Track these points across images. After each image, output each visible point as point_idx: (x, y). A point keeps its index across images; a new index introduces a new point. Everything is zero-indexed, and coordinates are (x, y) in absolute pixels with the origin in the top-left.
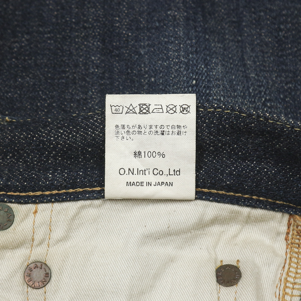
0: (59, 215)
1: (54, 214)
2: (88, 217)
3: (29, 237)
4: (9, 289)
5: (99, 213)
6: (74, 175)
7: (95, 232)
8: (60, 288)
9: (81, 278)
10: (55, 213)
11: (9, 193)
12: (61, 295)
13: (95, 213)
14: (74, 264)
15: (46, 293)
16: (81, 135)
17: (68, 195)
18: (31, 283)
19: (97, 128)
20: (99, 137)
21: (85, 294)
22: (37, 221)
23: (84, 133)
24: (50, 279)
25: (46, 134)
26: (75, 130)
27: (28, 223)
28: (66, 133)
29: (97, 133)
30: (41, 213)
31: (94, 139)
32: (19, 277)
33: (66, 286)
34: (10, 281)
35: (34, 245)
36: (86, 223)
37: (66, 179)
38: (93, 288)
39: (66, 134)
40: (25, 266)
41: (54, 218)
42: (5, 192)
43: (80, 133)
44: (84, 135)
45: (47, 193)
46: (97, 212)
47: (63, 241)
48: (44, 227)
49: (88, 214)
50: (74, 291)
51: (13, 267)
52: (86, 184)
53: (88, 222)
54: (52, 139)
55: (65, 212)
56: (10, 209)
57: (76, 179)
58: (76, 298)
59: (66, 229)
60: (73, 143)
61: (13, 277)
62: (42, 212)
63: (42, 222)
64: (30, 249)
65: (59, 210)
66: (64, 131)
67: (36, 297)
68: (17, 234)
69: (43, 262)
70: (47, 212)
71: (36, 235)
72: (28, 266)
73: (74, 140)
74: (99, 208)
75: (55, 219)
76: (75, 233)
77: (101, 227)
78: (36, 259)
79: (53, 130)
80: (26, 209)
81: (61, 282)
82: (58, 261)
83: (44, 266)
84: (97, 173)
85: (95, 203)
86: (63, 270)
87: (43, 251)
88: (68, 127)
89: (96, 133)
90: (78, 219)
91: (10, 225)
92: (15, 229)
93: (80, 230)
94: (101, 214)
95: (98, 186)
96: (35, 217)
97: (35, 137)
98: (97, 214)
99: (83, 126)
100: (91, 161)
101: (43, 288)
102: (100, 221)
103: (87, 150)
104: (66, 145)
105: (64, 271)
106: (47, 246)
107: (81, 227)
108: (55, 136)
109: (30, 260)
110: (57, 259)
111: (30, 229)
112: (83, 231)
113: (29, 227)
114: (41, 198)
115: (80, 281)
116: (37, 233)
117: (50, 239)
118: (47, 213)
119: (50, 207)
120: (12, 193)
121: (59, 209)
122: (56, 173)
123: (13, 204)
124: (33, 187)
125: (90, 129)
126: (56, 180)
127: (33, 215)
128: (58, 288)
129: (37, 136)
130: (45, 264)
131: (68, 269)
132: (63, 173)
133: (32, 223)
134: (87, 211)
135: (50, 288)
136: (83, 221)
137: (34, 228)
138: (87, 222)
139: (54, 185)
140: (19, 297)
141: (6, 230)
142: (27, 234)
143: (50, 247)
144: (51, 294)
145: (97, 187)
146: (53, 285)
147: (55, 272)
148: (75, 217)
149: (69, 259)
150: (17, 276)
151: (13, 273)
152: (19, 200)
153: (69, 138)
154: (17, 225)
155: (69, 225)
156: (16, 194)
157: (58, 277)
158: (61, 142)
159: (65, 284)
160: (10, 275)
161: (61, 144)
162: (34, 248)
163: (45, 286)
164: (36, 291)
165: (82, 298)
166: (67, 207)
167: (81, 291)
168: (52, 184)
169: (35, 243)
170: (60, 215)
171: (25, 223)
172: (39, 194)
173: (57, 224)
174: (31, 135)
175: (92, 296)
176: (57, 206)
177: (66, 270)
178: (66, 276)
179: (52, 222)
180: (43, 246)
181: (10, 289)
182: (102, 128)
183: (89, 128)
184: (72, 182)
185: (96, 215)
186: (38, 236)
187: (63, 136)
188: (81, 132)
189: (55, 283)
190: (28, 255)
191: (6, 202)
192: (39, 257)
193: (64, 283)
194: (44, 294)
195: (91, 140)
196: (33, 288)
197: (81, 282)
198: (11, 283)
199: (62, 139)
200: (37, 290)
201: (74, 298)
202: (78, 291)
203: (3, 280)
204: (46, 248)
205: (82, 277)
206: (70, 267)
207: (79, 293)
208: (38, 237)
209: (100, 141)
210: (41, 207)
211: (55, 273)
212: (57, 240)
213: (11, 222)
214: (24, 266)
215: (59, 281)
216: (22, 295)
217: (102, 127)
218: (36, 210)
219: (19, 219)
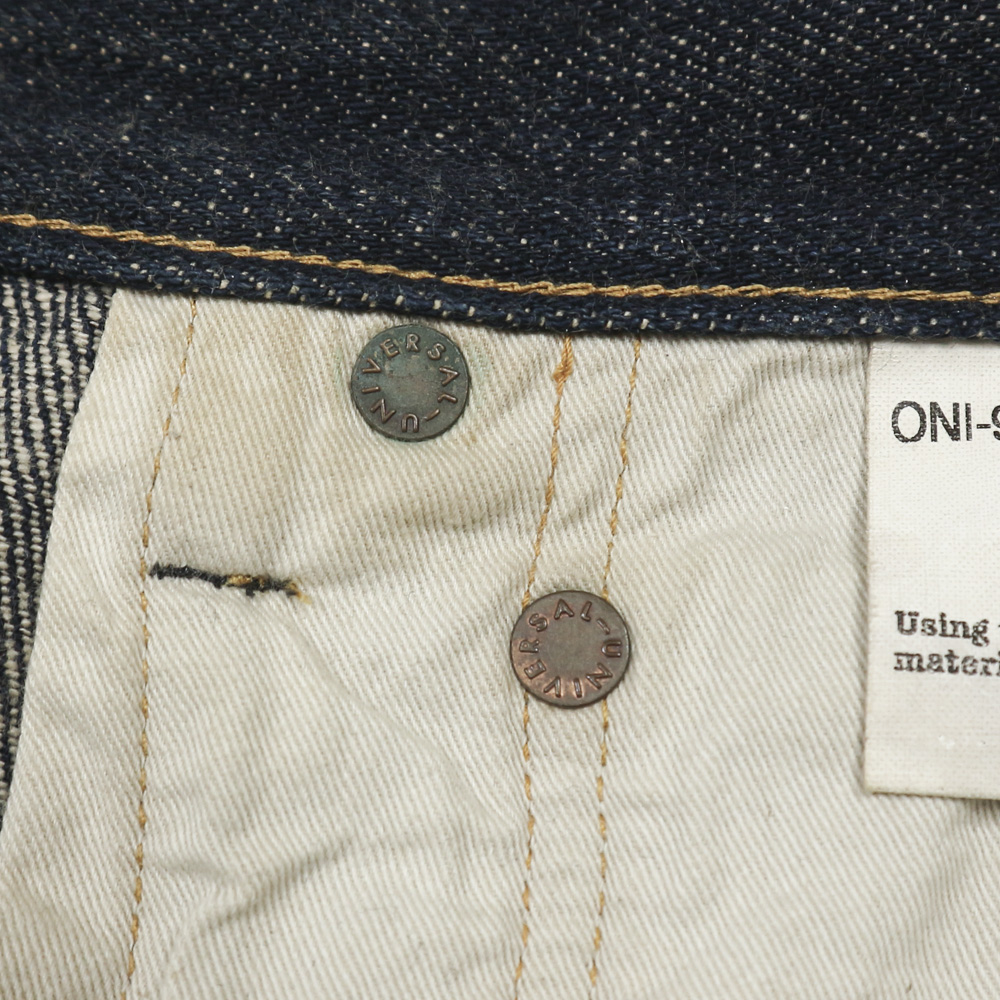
0: (666, 394)
1: (644, 386)
2: (791, 414)
3: (534, 479)
4: (444, 702)
5: (837, 399)
6: (736, 224)
7: (818, 482)
8: (672, 709)
9: (768, 662)
10: (647, 382)
11: (448, 279)
12: (677, 740)
13: (819, 400)
14: (736, 604)
15: (611, 728)
16: (767, 54)
17: (710, 309)
18: (542, 682)
19: (838, 20)
20: (848, 56)
21: (785, 734)
22: (569, 413)
23: (781, 43)
24: (627, 667)
25: (610, 54)
26: (743, 35)
27: (532, 419)
28: (702, 50)
29: (840, 39)
30: (587, 380)
31: (826, 66)
32: (491, 653)
33: (702, 698)
34: (449, 669)
35: (550, 520)
36: (779, 441)
37: (702, 240)
38: (824, 709)
39: (699, 54)
40: (516, 608)
41: (643, 405)
42: (431, 271)
43: (765, 46)
44: (783, 54)
45: (619, 291)
46: (826, 397)
47: (678, 509)
48: (598, 442)
49: (791, 402)
50: (735, 720)
51: (464, 610)
52: (792, 269)
53: (788, 439)
54: (640, 74)
55: (694, 382)
56: (452, 349)
57: (744, 241)
58: (747, 750)
59: (696, 455)
60: (732, 89)
61: (462, 654)
62: (591, 375)
63: (594, 420)
64: (534, 536)
65: (665, 371)
66: (692, 42)
67: (567, 745)
68: (486, 463)
69: (594, 591)
70: (614, 375)
71: (563, 476)
72: (526, 608)
73: (735, 76)
74: (837, 377)
75: (649, 409)
76: (730, 479)
77: (842, 462)
78: (563, 580)
79: (642, 36)
80: (526, 357)
81: (678, 682)
82: (661, 589)
83: (597, 611)
84: (838, 222)
85: (825, 357)
86: (684, 631)
87: (588, 549)
88: (708, 24)
89: (835, 39)
90: (749, 422)
91: (452, 418)
92: (474, 440)
93: (752, 468)
94: (846, 404)
95: (843, 280)
96: (560, 394)
97: (562, 65)
98: (828, 402)
99: (779, 11)
100: (804, 171)
101: (596, 707)
102: (839, 434)
103: (791, 122)
104: (700, 99)
105: (691, 634)
106: (606, 525)
107: (757, 458)
108: (654, 62)
109: (537, 582)
110: (658, 583)
111: (542, 444)
112: (765, 474)
113: (538, 435)
114: (590, 310)
115: (765, 676)
116: (569, 466)
117: (620, 497)
118: (612, 380)
119: (625, 356)
120: (465, 281)
121: (668, 367)
122: (655, 208)
123: (464, 329)
124: (558, 260)
125: (808, 26)
126: (659, 238)
127: (551, 386)
128: (662, 708)
129: (569, 62)
130: (604, 600)
131: (707, 626)
132: (688, 210)
133: (550, 422)
134: (786, 389)
135: (629, 704)
136: (765, 429)
137: (554, 440)
138: (782, 436)
139: (652, 259)
140: (491, 740)
141: (430, 443)
142: (526, 466)
143: (619, 529)
144: (632, 735)
145: (839, 284)
146: (642, 693)
147: (650, 635)
148: (737, 411)
149: (712, 585)
150: (479, 651)
151: (464, 634)
152: (495, 309)
153: (713, 69)
154: (480, 421)
155: (710, 443)
156: (481, 283)
157: (663, 661)
158: (680, 89)
159: (695, 693)
160: (452, 642)
161: (678, 99)
162: (549, 531)
163: (604, 697)
164: (564, 719)
165: (773, 753)
166: (700, 360)
167: (767, 720)
168: (644, 254)
169: (560, 508)
170: (670, 393)
171: (517, 418)
172: (584, 293)
173: (653, 434)
174: (543, 56)
175: (821, 743)
176: (658, 355)
177: (696, 634)
178: (697, 658)
179: (635, 421)
180: (589, 528)
181: (451, 707)
182: (862, 15)
183: (805, 22)
184: (726, 254)
185: (822, 407)
186: (573, 478)
187: (689, 62)
188: (770, 41)
189: (649, 684)
190: (526, 562)
191: (437, 316)
192: (576, 572)
193: (690, 685)
194: (600, 731)
195: (810, 74)
196: (552, 704)
197: (767, 680)
198: (454, 680)
199: (685, 75)
200: (569, 712)
201: (735, 750)
202: (753, 721)
203: (419, 662)
204: (604, 534)
205: (771, 657)
206: (713, 617)
207: (761, 726)
208: (570, 484)
209: (854, 76)
210: (586, 354)
211: (649, 642)
212: (656, 502)
213: (458, 408)
214: (512, 609)
215: (667, 679)
216: (503, 733)
217: (861, 11)
218: (566, 363)
219: (491, 398)
